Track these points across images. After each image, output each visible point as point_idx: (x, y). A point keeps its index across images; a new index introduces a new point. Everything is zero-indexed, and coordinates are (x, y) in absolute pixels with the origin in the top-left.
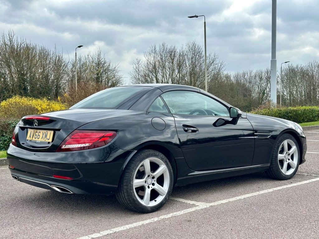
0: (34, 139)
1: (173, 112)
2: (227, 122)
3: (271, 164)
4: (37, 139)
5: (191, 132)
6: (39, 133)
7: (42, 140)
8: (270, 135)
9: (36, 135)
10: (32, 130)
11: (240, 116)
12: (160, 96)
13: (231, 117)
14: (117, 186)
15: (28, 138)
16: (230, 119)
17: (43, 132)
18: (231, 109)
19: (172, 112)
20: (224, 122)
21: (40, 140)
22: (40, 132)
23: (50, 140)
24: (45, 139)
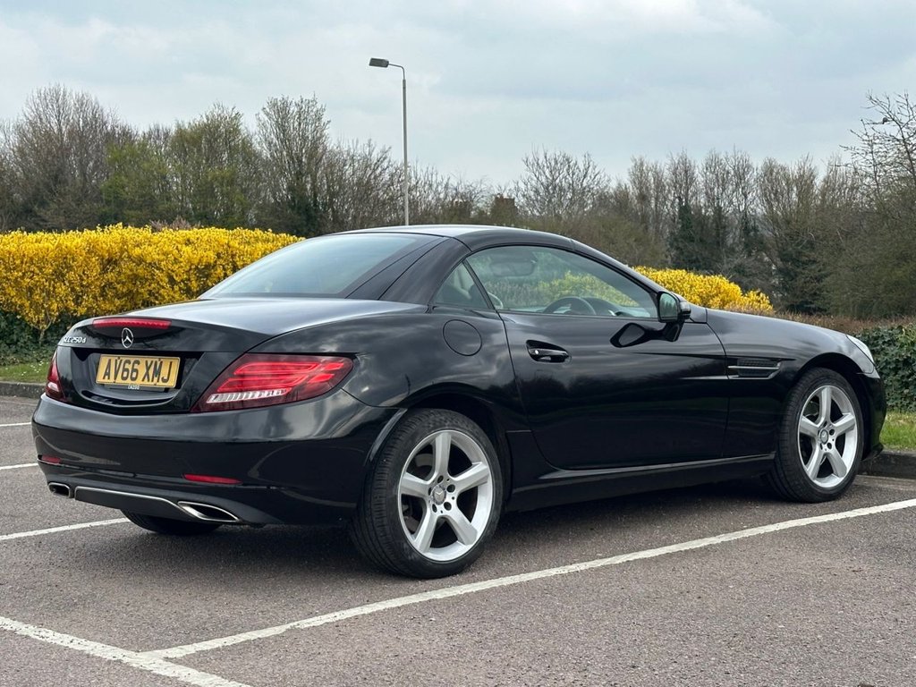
0: (119, 380)
1: (499, 304)
2: (649, 335)
3: (778, 455)
4: (129, 381)
5: (551, 361)
6: (136, 365)
7: (146, 382)
8: (774, 371)
9: (127, 370)
10: (113, 358)
11: (688, 317)
12: (463, 261)
13: (661, 321)
14: (354, 505)
15: (100, 379)
16: (660, 326)
17: (147, 362)
18: (663, 296)
19: (497, 307)
20: (643, 333)
21: (139, 383)
22: (138, 362)
23: (172, 383)
24: (156, 379)
